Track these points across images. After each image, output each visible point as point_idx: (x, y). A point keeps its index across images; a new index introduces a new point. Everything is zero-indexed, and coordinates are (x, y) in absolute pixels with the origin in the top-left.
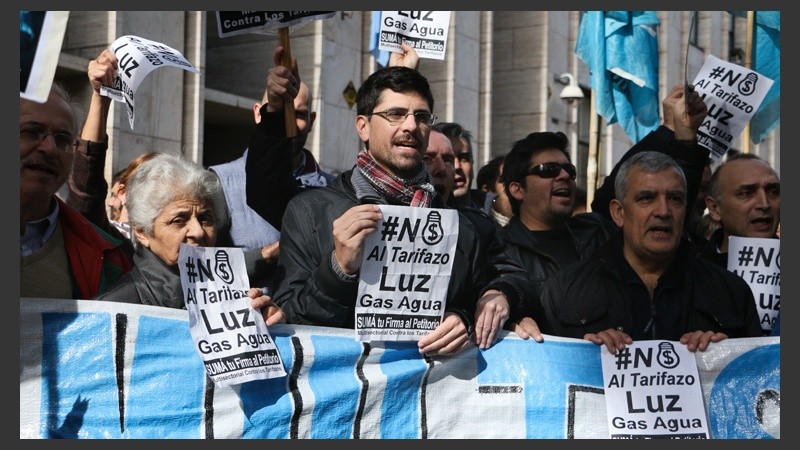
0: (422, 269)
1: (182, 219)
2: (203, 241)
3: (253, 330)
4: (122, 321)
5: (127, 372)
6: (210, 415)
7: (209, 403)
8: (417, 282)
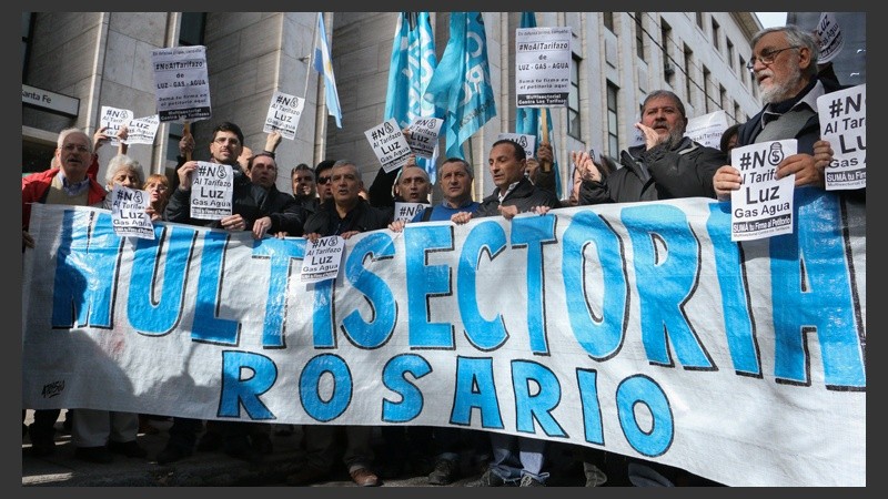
0: (219, 188)
1: (124, 178)
2: (130, 187)
3: (142, 220)
4: (92, 214)
5: (92, 233)
6: (121, 250)
7: (122, 246)
8: (218, 194)
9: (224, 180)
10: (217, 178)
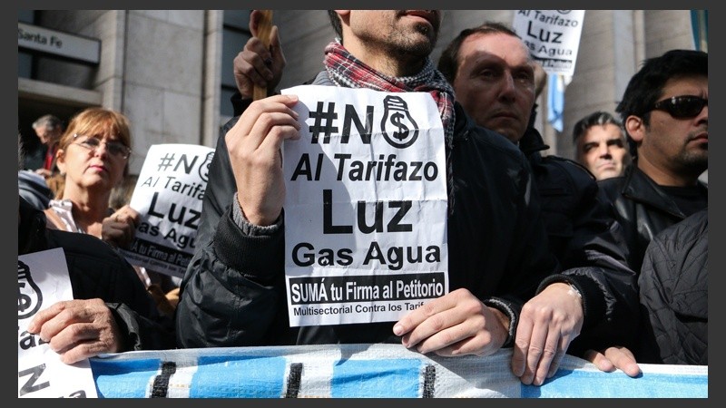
0: (394, 191)
8: (389, 214)
9: (410, 155)
10: (381, 148)
